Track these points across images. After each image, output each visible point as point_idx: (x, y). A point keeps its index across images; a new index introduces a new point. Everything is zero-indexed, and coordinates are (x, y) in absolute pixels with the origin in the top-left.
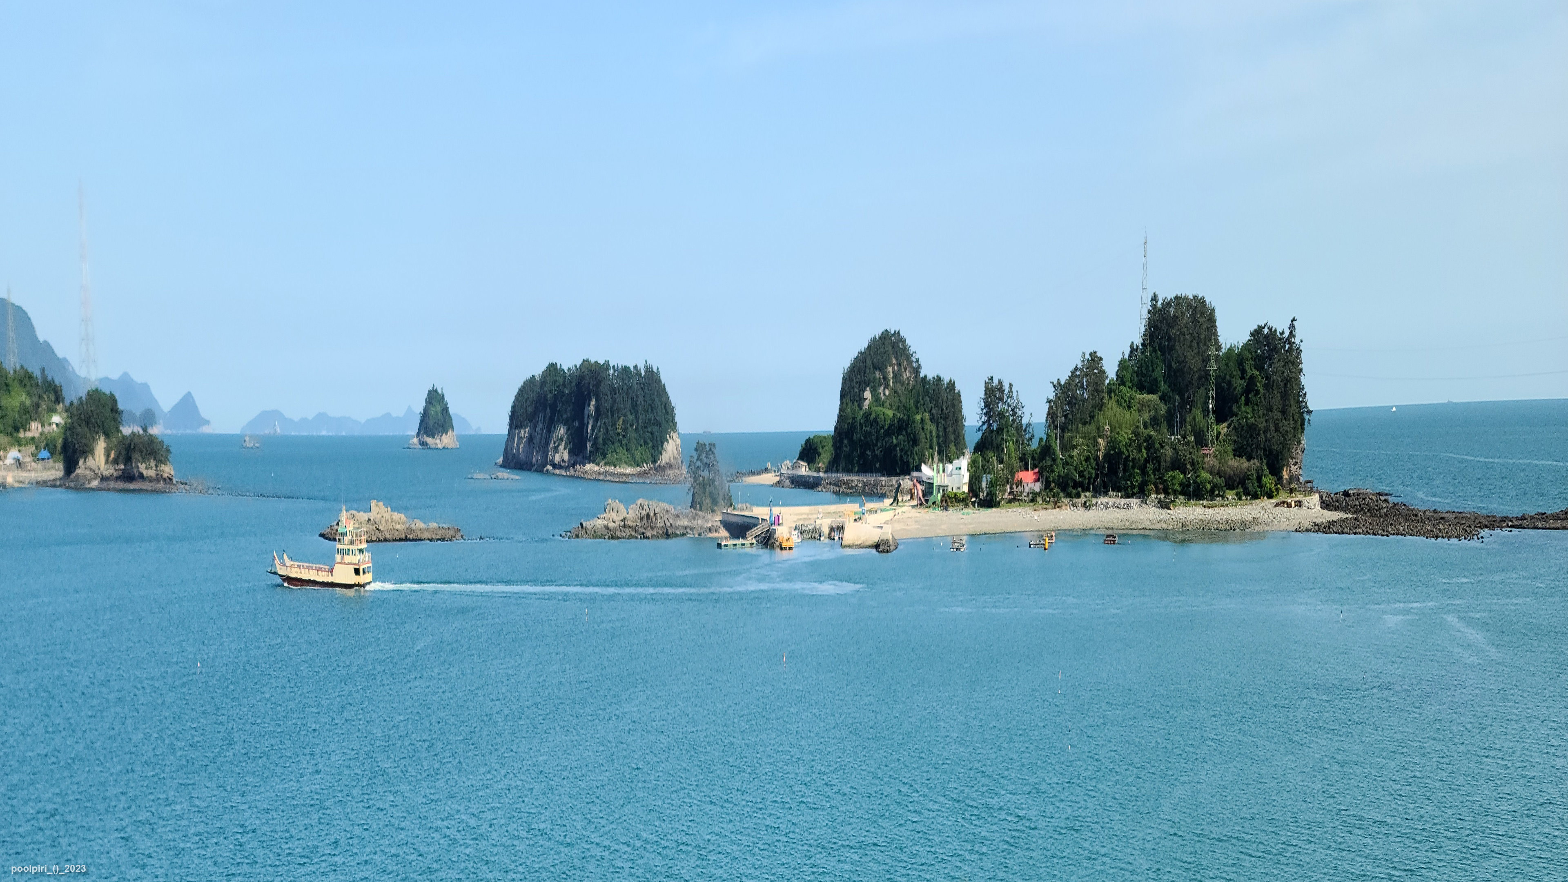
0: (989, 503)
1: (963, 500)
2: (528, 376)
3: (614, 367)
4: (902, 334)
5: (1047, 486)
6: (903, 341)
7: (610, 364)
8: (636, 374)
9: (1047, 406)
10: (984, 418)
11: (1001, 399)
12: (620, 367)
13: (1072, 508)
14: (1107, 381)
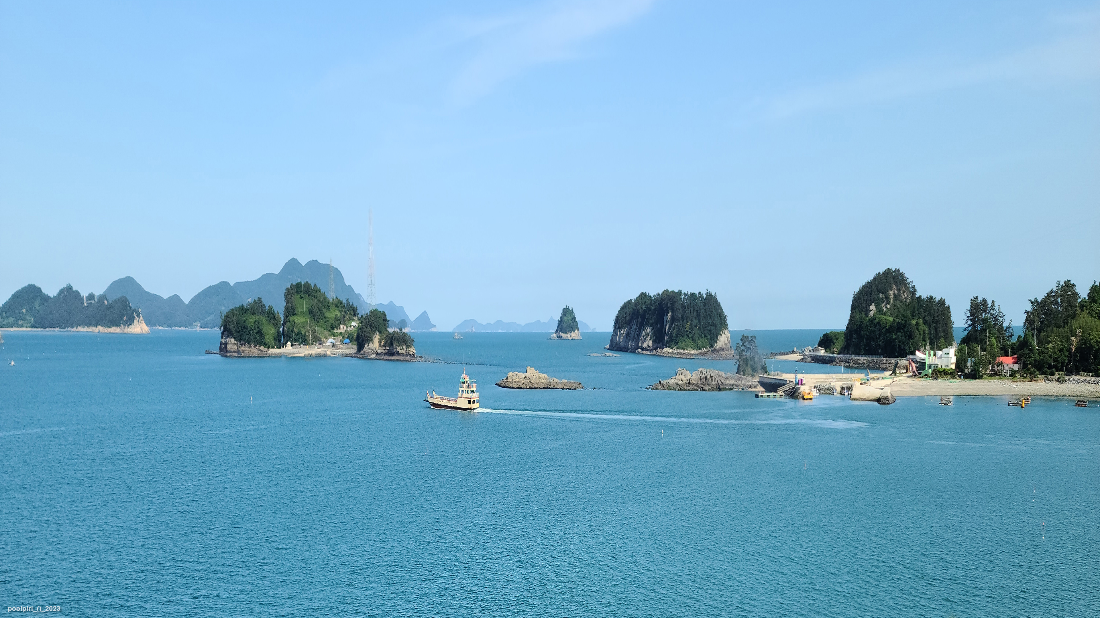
0: (974, 375)
1: (951, 374)
2: (627, 300)
3: (685, 294)
4: (901, 271)
5: (1025, 366)
6: (902, 275)
7: (682, 292)
8: (700, 297)
9: (1026, 315)
10: (969, 322)
11: (985, 311)
12: (689, 293)
13: (1047, 382)
14: (1080, 300)
